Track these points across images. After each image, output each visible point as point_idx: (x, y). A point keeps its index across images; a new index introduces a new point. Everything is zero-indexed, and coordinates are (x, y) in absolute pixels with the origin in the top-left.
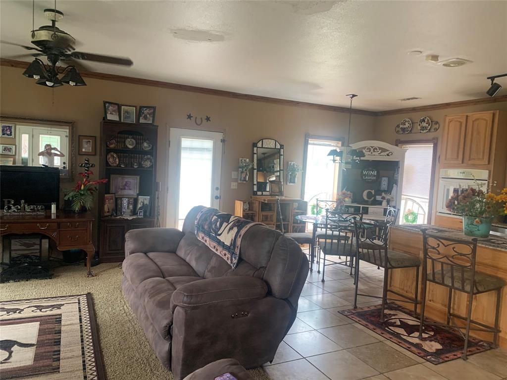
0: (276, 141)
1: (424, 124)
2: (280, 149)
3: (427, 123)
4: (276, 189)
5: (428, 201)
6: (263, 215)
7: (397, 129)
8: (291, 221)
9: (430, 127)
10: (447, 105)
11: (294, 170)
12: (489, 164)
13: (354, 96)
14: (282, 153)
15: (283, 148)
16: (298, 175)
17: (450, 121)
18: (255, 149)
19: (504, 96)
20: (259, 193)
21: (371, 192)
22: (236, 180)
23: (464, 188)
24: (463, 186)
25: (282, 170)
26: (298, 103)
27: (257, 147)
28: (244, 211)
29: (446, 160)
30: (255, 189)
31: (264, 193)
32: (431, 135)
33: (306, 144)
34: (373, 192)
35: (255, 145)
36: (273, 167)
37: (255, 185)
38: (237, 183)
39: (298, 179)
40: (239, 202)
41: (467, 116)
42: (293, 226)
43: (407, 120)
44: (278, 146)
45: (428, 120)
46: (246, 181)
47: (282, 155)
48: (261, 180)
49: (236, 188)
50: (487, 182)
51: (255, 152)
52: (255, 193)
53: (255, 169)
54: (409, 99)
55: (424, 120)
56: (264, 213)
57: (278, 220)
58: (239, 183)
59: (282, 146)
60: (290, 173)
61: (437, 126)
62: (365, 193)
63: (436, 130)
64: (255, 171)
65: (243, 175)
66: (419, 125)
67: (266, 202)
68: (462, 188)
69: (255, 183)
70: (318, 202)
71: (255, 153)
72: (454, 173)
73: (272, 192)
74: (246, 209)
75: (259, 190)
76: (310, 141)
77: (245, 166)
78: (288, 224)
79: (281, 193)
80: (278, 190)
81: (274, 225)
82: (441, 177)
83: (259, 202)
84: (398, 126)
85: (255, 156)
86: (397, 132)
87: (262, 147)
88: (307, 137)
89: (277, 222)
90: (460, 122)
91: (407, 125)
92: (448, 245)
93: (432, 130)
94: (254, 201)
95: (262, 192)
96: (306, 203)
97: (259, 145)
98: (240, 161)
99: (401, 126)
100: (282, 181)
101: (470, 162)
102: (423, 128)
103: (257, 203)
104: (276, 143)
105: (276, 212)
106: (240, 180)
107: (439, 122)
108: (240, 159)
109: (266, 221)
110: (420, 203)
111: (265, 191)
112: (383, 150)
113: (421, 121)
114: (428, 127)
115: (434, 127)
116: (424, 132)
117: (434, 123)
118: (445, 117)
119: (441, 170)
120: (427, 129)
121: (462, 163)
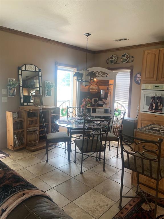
0: (35, 66)
1: (125, 58)
2: (38, 72)
3: (126, 57)
4: (38, 101)
5: (128, 103)
6: (29, 121)
7: (108, 61)
8: (50, 122)
9: (128, 59)
10: (139, 46)
11: (49, 87)
13: (89, 35)
14: (40, 75)
15: (41, 72)
16: (52, 90)
17: (148, 54)
18: (20, 71)
20: (25, 104)
21: (96, 99)
22: (6, 95)
23: (159, 95)
24: (158, 95)
25: (41, 87)
26: (49, 41)
27: (22, 70)
28: (14, 119)
29: (145, 78)
30: (22, 101)
31: (29, 104)
32: (129, 64)
33: (56, 69)
34: (97, 99)
35: (19, 68)
36: (34, 85)
37: (22, 98)
38: (7, 97)
39: (52, 93)
40: (9, 113)
41: (159, 50)
42: (51, 125)
43: (114, 55)
44: (37, 70)
45: (127, 55)
46: (14, 96)
47: (40, 76)
48: (26, 94)
49: (7, 101)
51: (20, 73)
52: (22, 104)
53: (21, 86)
54: (120, 40)
55: (124, 55)
56: (31, 119)
57: (41, 122)
58: (8, 98)
59: (40, 70)
60: (47, 89)
61: (133, 59)
62: (93, 100)
63: (132, 61)
64: (21, 88)
65: (12, 91)
66: (122, 58)
67: (31, 111)
68: (157, 96)
69: (22, 96)
70: (68, 108)
71: (20, 75)
72: (150, 86)
73: (35, 103)
74: (16, 118)
75: (25, 102)
76: (59, 67)
77: (13, 84)
78: (48, 125)
79: (41, 103)
80: (39, 101)
81: (38, 126)
82: (142, 89)
83: (26, 111)
84: (108, 59)
85: (20, 77)
86: (108, 63)
87: (25, 70)
88: (57, 64)
89: (40, 124)
90: (154, 54)
91: (114, 58)
93: (130, 61)
94: (22, 111)
95: (28, 103)
96: (59, 108)
97: (23, 68)
98: (8, 80)
99: (110, 59)
100: (41, 94)
102: (124, 60)
103: (24, 112)
104: (35, 68)
105: (39, 117)
106: (10, 95)
108: (9, 79)
109: (32, 124)
110: (122, 104)
111: (30, 102)
112: (104, 73)
113: (123, 56)
114: (127, 60)
115: (131, 59)
116: (125, 62)
117: (131, 57)
118: (144, 51)
119: (142, 85)
120: (126, 61)
121: (157, 80)
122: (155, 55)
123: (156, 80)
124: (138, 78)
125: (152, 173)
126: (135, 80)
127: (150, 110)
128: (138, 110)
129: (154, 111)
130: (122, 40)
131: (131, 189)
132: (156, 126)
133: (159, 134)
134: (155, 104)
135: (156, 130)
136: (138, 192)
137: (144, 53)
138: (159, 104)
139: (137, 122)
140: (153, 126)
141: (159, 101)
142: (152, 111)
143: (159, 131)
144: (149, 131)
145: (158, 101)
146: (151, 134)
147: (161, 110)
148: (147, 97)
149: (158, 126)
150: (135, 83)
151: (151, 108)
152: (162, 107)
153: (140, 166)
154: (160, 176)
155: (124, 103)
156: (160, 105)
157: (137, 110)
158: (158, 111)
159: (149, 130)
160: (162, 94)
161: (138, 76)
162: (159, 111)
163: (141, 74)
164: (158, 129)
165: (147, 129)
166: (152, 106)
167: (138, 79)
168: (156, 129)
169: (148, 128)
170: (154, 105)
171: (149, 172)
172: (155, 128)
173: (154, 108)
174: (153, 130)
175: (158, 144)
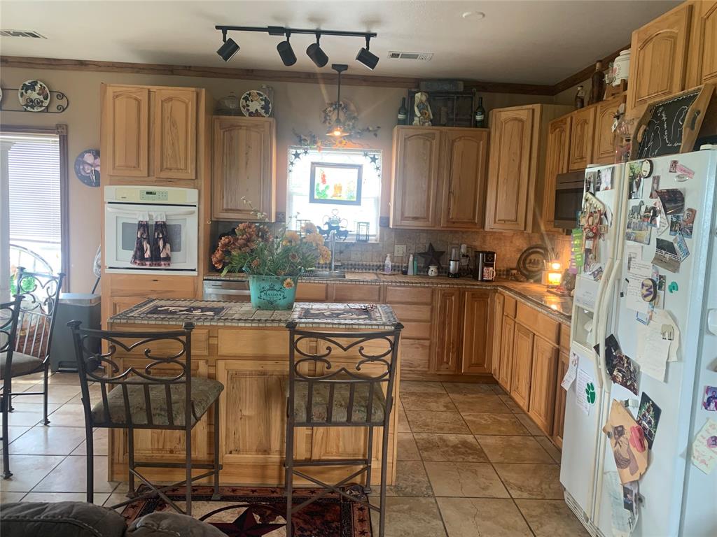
1: (34, 95)
3: (39, 94)
9: (48, 101)
10: (82, 65)
12: (196, 177)
17: (116, 96)
19: (186, 67)
24: (157, 217)
29: (114, 168)
32: (53, 119)
41: (146, 91)
45: (42, 89)
50: (195, 209)
54: (16, 34)
55: (32, 86)
61: (63, 102)
63: (62, 109)
66: (22, 94)
68: (155, 221)
72: (135, 192)
82: (107, 200)
90: (136, 99)
92: (350, 347)
93: (53, 108)
101: (164, 175)
102: (31, 103)
107: (65, 93)
110: (38, 252)
113: (26, 88)
114: (42, 102)
115: (57, 102)
116: (36, 110)
117: (56, 94)
118: (104, 87)
119: (105, 187)
120: (41, 106)
121: (149, 176)
122: (139, 102)
123: (146, 175)
124: (90, 167)
125: (174, 415)
126: (78, 172)
127: (138, 262)
128: (99, 266)
129: (148, 263)
130: (23, 35)
131: (112, 493)
132: (162, 303)
133: (177, 319)
134: (149, 243)
135: (166, 312)
136: (134, 490)
137: (103, 92)
138: (161, 243)
139: (100, 304)
140: (157, 303)
141: (161, 236)
142: (143, 265)
143: (175, 313)
144: (149, 316)
145: (158, 234)
146: (157, 322)
147: (168, 259)
148: (123, 223)
149: (169, 303)
150: (80, 181)
151: (139, 256)
152: (169, 252)
153: (141, 409)
154: (192, 416)
155: (44, 249)
156: (164, 247)
157: (95, 267)
158: (159, 265)
159: (147, 314)
160: (166, 216)
161: (89, 158)
162: (162, 263)
163: (97, 154)
164: (171, 308)
165: (143, 313)
166: (140, 249)
167: (88, 169)
168: (165, 310)
169: (145, 309)
170: (146, 246)
171: (166, 415)
172: (162, 307)
173: (147, 255)
174: (160, 312)
175: (184, 338)
